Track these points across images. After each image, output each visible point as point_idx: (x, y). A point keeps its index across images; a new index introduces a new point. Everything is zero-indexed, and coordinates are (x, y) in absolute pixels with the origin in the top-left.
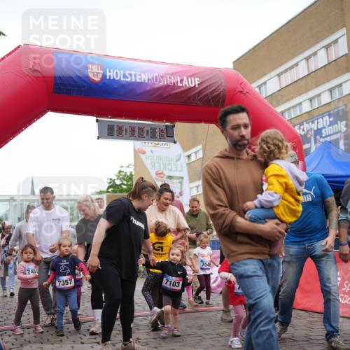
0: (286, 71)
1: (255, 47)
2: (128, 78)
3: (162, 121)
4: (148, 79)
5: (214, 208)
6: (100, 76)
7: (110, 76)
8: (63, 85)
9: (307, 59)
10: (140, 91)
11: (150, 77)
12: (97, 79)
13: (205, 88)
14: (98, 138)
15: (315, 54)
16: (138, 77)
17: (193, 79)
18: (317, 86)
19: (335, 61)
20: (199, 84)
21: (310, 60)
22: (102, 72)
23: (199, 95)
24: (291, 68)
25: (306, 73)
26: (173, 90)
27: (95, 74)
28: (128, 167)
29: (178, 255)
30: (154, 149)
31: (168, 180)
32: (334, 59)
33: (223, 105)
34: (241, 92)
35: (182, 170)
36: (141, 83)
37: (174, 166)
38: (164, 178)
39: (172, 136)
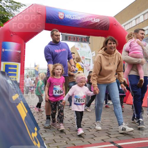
3: (85, 35)
7: (67, 17)
8: (49, 19)
9: (136, 19)
10: (77, 23)
11: (81, 18)
12: (62, 18)
13: (102, 23)
15: (139, 17)
16: (77, 18)
17: (97, 19)
20: (99, 21)
22: (64, 15)
23: (99, 25)
25: (135, 25)
31: (86, 60)
32: (146, 19)
33: (108, 30)
34: (115, 25)
35: (90, 57)
36: (78, 20)
37: (88, 55)
38: (84, 59)
39: (89, 41)
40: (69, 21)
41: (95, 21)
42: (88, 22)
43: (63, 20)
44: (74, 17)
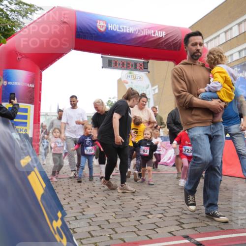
0: (211, 40)
2: (121, 30)
3: (141, 59)
4: (134, 31)
5: (179, 92)
6: (104, 28)
7: (110, 28)
8: (82, 32)
9: (226, 32)
10: (128, 38)
11: (135, 30)
12: (102, 29)
13: (169, 38)
14: (102, 68)
15: (231, 29)
16: (128, 30)
17: (161, 32)
18: (231, 49)
20: (165, 36)
21: (227, 33)
22: (105, 25)
23: (165, 42)
24: (215, 38)
25: (224, 41)
26: (148, 38)
27: (101, 26)
28: (114, 98)
29: (148, 134)
30: (133, 81)
32: (243, 31)
33: (179, 50)
35: (149, 95)
36: (129, 34)
39: (147, 69)
40: (114, 35)
41: (157, 35)
42: (146, 36)
43: (104, 33)
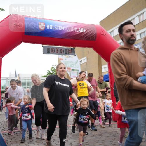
1: (109, 16)
2: (55, 28)
3: (70, 47)
4: (64, 29)
7: (48, 28)
10: (61, 34)
13: (88, 33)
14: (43, 53)
15: (134, 19)
16: (60, 28)
17: (83, 29)
19: (142, 22)
20: (85, 31)
22: (45, 26)
23: (85, 36)
26: (74, 33)
30: (66, 58)
31: (72, 71)
32: (142, 21)
33: (95, 40)
34: (103, 34)
35: (78, 67)
36: (61, 31)
37: (75, 65)
38: (71, 71)
39: (74, 53)
40: (50, 32)
41: (80, 31)
42: (72, 32)
43: (44, 31)
44: (56, 28)
